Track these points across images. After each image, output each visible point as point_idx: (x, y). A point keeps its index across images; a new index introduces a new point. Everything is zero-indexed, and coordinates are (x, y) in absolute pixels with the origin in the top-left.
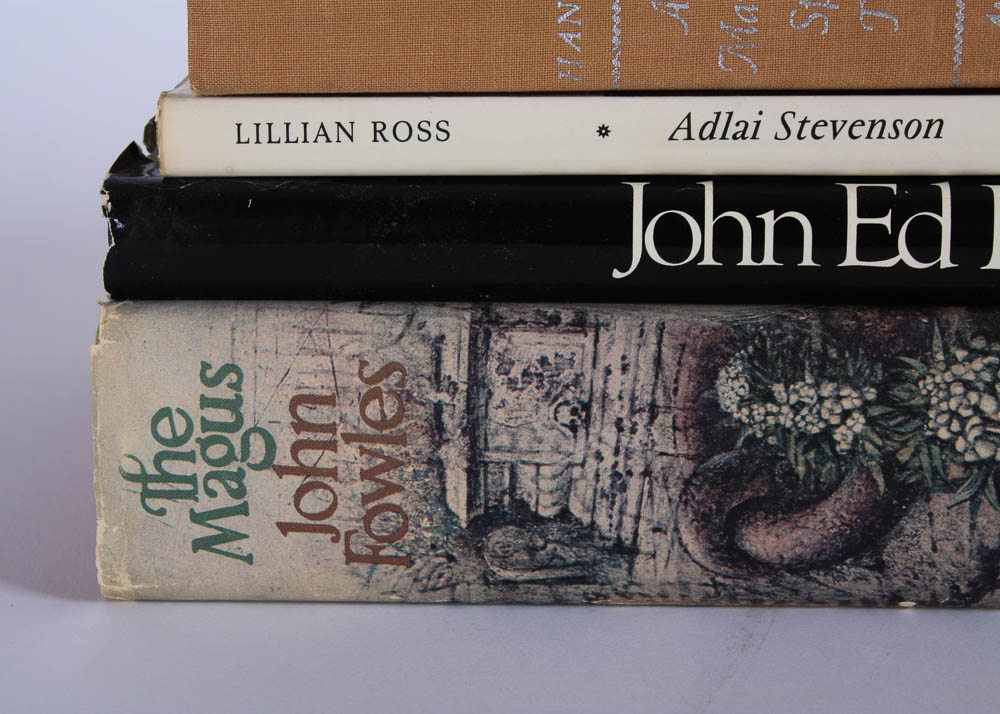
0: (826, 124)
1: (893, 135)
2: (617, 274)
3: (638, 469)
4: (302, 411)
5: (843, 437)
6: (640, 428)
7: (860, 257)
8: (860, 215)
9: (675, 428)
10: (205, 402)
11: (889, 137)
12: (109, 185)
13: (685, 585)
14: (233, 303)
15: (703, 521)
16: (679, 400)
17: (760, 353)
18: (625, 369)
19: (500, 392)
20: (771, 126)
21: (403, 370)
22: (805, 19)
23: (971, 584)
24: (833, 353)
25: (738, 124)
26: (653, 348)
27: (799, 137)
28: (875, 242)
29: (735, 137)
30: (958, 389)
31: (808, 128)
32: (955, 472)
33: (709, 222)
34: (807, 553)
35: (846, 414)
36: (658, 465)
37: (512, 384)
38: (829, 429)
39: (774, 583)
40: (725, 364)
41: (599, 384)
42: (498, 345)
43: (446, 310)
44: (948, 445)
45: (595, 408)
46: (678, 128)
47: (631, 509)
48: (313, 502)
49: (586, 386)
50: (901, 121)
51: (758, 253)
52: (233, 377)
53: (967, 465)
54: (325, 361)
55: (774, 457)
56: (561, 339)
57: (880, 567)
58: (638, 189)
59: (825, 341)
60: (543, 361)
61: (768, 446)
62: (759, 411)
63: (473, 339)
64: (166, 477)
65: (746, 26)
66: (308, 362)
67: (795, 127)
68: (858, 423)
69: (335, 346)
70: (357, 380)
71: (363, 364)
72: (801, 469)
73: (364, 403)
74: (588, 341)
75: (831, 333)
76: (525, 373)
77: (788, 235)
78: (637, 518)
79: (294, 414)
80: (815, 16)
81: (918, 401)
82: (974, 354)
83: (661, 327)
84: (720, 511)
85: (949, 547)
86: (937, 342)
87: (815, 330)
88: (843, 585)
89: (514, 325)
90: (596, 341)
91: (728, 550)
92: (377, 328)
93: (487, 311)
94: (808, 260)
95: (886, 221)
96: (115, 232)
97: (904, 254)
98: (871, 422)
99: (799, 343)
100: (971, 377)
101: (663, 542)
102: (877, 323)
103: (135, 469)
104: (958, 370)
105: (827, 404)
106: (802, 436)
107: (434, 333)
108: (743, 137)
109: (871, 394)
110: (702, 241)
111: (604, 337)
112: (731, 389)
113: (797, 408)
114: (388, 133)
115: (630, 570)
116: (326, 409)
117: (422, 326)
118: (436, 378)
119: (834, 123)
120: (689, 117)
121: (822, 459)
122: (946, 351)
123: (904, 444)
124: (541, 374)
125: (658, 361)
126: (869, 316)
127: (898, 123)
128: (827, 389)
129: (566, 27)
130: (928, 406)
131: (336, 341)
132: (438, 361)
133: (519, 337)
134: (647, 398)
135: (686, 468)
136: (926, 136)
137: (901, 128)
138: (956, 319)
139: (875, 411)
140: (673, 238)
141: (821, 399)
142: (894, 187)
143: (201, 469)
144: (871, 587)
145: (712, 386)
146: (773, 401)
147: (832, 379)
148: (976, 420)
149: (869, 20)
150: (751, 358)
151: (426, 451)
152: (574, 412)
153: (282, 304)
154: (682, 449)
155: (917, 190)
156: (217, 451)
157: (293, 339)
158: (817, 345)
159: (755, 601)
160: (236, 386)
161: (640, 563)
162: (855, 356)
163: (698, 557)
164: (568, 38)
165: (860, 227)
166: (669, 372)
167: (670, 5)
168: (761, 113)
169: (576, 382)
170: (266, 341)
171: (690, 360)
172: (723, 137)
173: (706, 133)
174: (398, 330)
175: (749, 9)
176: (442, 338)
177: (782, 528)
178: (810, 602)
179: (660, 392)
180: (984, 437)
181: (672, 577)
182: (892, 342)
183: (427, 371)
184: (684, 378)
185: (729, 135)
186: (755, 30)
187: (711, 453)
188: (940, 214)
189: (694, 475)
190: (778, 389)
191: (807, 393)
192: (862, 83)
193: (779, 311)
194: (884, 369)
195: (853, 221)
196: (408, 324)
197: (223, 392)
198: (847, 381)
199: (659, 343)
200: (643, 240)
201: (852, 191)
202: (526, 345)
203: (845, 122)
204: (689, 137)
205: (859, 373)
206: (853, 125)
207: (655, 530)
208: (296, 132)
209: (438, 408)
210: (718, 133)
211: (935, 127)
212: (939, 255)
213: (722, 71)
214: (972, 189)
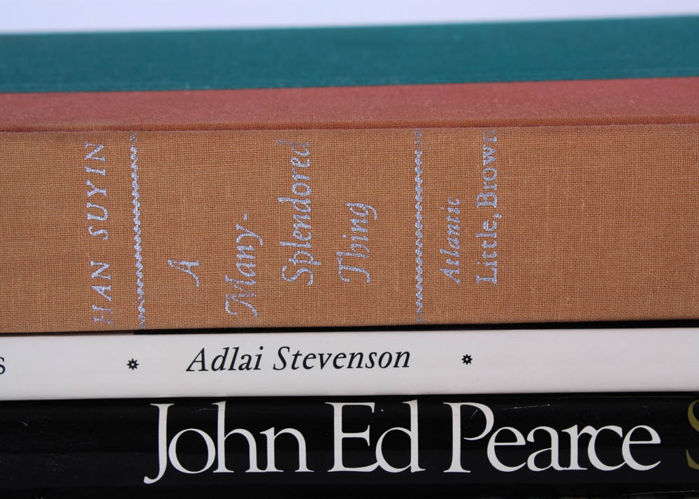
0: (315, 357)
1: (369, 364)
2: (147, 480)
7: (345, 464)
8: (344, 430)
11: (366, 366)
20: (270, 358)
22: (295, 273)
25: (243, 358)
27: (293, 367)
29: (240, 368)
31: (300, 360)
33: (222, 438)
46: (194, 361)
50: (376, 354)
51: (262, 462)
58: (163, 410)
65: (246, 279)
67: (289, 359)
77: (286, 447)
80: (302, 270)
94: (303, 467)
95: (365, 435)
97: (381, 461)
108: (248, 368)
110: (216, 454)
119: (321, 355)
120: (203, 352)
127: (373, 356)
129: (99, 281)
136: (396, 366)
137: (376, 359)
140: (192, 451)
142: (372, 405)
149: (344, 273)
155: (392, 407)
164: (100, 289)
165: (344, 440)
167: (183, 263)
168: (261, 348)
172: (231, 368)
173: (217, 365)
175: (247, 266)
185: (236, 366)
186: (253, 282)
188: (409, 429)
192: (344, 322)
195: (339, 435)
200: (167, 454)
201: (338, 408)
203: (330, 355)
204: (203, 369)
206: (337, 357)
210: (227, 364)
211: (403, 359)
212: (409, 462)
213: (229, 314)
214: (435, 406)
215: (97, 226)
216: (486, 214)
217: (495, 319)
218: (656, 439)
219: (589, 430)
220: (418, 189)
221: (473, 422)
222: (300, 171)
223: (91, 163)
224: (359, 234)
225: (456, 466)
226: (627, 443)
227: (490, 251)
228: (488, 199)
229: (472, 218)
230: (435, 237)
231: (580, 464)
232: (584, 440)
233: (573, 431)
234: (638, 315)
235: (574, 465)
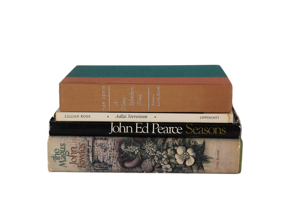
0: (134, 116)
2: (110, 133)
3: (112, 156)
4: (72, 149)
5: (136, 153)
6: (112, 151)
7: (138, 132)
9: (116, 151)
10: (61, 148)
12: (50, 122)
13: (118, 170)
14: (64, 136)
15: (120, 162)
16: (117, 148)
17: (126, 143)
18: (110, 144)
19: (96, 147)
20: (127, 116)
21: (84, 144)
23: (152, 170)
24: (135, 143)
25: (124, 116)
26: (114, 142)
28: (139, 130)
30: (149, 147)
31: (132, 117)
32: (149, 157)
33: (120, 127)
34: (132, 166)
35: (136, 150)
36: (114, 156)
37: (97, 146)
38: (134, 152)
39: (128, 170)
40: (122, 144)
41: (107, 146)
42: (96, 142)
43: (90, 137)
44: (148, 154)
45: (107, 149)
47: (111, 161)
48: (74, 160)
49: (106, 146)
51: (126, 131)
52: (64, 145)
53: (150, 156)
54: (75, 143)
55: (128, 155)
56: (103, 141)
57: (141, 168)
58: (112, 123)
59: (134, 141)
60: (101, 143)
61: (127, 154)
62: (126, 150)
63: (93, 141)
64: (56, 157)
65: (124, 105)
66: (73, 143)
67: (130, 117)
68: (138, 151)
69: (76, 142)
70: (79, 146)
71: (80, 144)
72: (131, 156)
73: (80, 149)
74: (106, 141)
75: (134, 140)
76: (99, 145)
77: (129, 129)
78: (112, 162)
79: (72, 150)
80: (132, 104)
81: (144, 148)
82: (151, 143)
83: (115, 140)
84: (122, 161)
85: (149, 166)
86: (147, 142)
87: (133, 140)
88: (137, 170)
89: (97, 139)
90: (107, 141)
91: (123, 166)
92: (81, 139)
93: (94, 137)
94: (132, 132)
95: (141, 127)
96: (50, 128)
97: (143, 131)
98: (139, 151)
99: (131, 142)
100: (150, 146)
101: (115, 165)
102: (140, 139)
103: (52, 156)
104: (149, 145)
105: (134, 149)
106: (131, 152)
107: (88, 140)
108: (124, 118)
109: (139, 148)
110: (119, 130)
111: (108, 141)
112: (123, 147)
113: (130, 149)
114: (83, 117)
115: (112, 168)
116: (75, 149)
117: (87, 139)
118: (88, 145)
120: (118, 115)
121: (133, 155)
122: (148, 143)
123: (143, 153)
124: (101, 145)
125: (114, 144)
126: (139, 138)
128: (134, 147)
129: (104, 105)
130: (146, 149)
131: (77, 141)
132: (88, 143)
133: (98, 141)
134: (113, 148)
135: (118, 156)
137: (142, 117)
138: (149, 139)
139: (140, 150)
140: (116, 129)
141: (133, 148)
142: (142, 123)
143: (60, 156)
144: (140, 170)
145: (121, 147)
146: (128, 148)
147: (135, 146)
148: (151, 151)
149: (138, 104)
150: (125, 143)
151: (87, 154)
152: (104, 149)
153: (70, 136)
154: (117, 154)
155: (144, 124)
156: (62, 154)
157: (72, 141)
158: (133, 142)
159: (127, 172)
160: (65, 146)
161: (113, 167)
162: (137, 143)
163: (119, 167)
164: (104, 106)
166: (116, 145)
167: (115, 102)
169: (105, 146)
170: (68, 141)
171: (118, 143)
174: (84, 140)
175: (125, 103)
176: (89, 141)
177: (129, 163)
178: (133, 172)
179: (114, 147)
180: (152, 153)
181: (117, 169)
182: (141, 141)
183: (87, 145)
184: (117, 146)
187: (120, 154)
188: (147, 127)
189: (119, 157)
190: (128, 147)
191: (132, 147)
192: (138, 111)
193: (129, 138)
194: (141, 145)
195: (137, 127)
196: (85, 139)
197: (63, 147)
198: (136, 146)
199: (114, 141)
200: (113, 129)
201: (137, 124)
202: (99, 142)
204: (118, 118)
205: (138, 145)
206: (137, 116)
207: (114, 163)
208: (72, 116)
209: (89, 149)
210: (121, 117)
211: (146, 117)
212: (147, 131)
213: (122, 110)
214: (151, 124)
215: (104, 97)
216: (158, 97)
217: (159, 112)
218: (182, 129)
219: (172, 127)
220: (149, 93)
221: (156, 126)
222: (132, 90)
223: (103, 88)
224: (140, 99)
225: (153, 132)
226: (178, 129)
227: (159, 102)
228: (158, 94)
229: (156, 97)
230: (151, 99)
231: (171, 132)
232: (171, 129)
233: (170, 128)
234: (179, 111)
235: (170, 133)
